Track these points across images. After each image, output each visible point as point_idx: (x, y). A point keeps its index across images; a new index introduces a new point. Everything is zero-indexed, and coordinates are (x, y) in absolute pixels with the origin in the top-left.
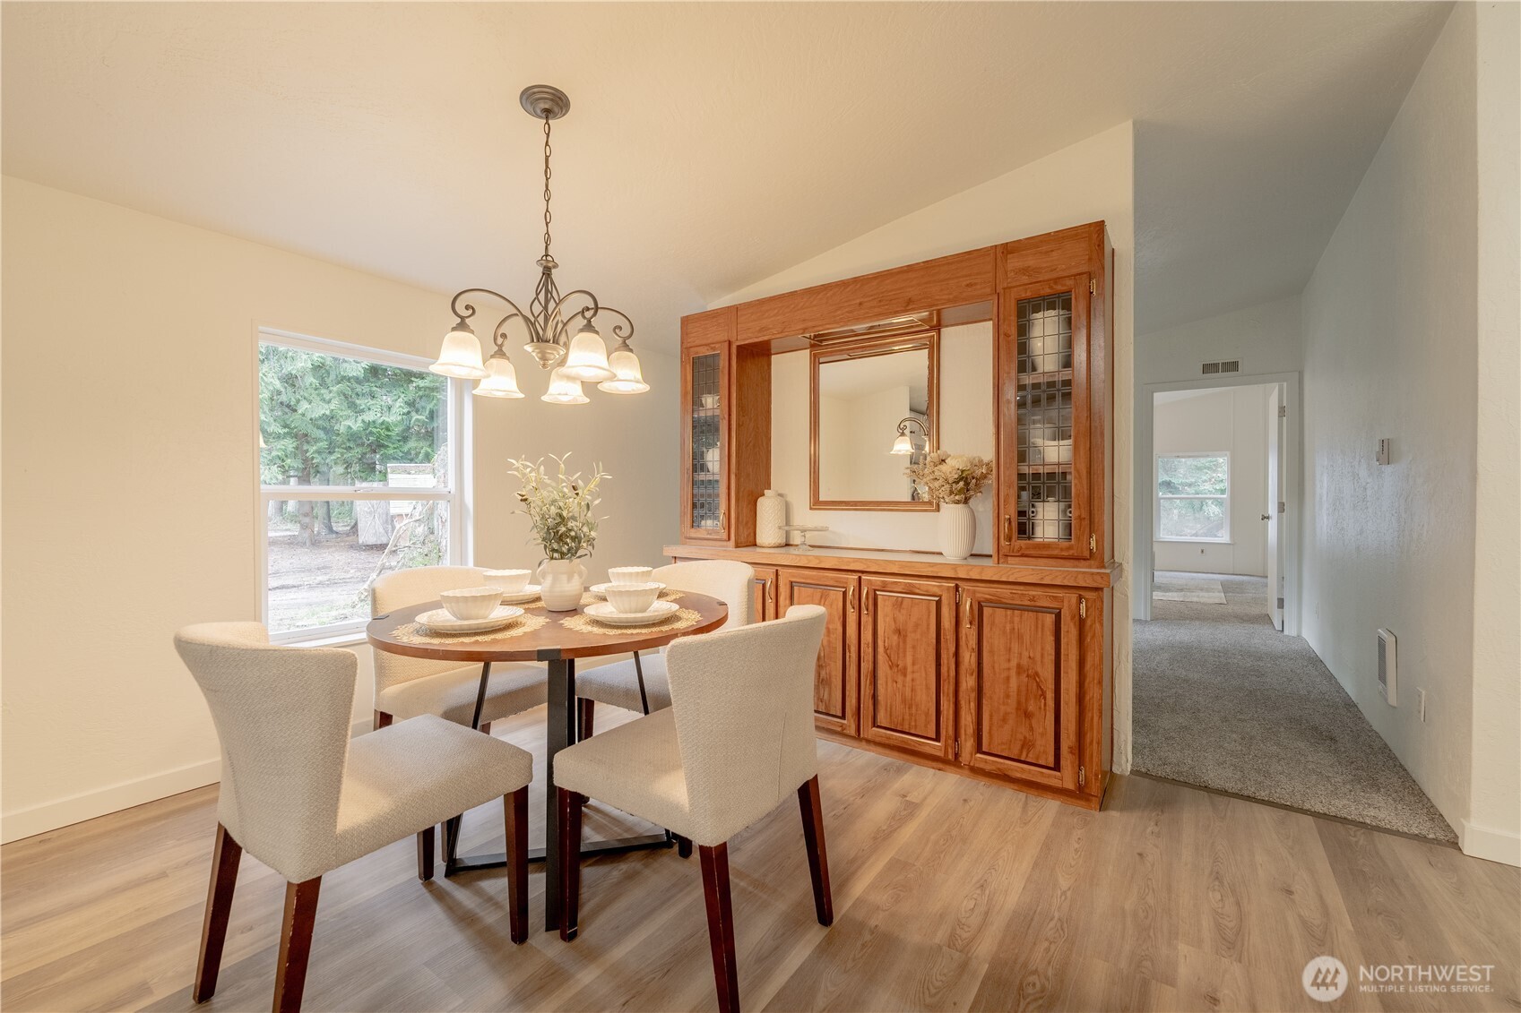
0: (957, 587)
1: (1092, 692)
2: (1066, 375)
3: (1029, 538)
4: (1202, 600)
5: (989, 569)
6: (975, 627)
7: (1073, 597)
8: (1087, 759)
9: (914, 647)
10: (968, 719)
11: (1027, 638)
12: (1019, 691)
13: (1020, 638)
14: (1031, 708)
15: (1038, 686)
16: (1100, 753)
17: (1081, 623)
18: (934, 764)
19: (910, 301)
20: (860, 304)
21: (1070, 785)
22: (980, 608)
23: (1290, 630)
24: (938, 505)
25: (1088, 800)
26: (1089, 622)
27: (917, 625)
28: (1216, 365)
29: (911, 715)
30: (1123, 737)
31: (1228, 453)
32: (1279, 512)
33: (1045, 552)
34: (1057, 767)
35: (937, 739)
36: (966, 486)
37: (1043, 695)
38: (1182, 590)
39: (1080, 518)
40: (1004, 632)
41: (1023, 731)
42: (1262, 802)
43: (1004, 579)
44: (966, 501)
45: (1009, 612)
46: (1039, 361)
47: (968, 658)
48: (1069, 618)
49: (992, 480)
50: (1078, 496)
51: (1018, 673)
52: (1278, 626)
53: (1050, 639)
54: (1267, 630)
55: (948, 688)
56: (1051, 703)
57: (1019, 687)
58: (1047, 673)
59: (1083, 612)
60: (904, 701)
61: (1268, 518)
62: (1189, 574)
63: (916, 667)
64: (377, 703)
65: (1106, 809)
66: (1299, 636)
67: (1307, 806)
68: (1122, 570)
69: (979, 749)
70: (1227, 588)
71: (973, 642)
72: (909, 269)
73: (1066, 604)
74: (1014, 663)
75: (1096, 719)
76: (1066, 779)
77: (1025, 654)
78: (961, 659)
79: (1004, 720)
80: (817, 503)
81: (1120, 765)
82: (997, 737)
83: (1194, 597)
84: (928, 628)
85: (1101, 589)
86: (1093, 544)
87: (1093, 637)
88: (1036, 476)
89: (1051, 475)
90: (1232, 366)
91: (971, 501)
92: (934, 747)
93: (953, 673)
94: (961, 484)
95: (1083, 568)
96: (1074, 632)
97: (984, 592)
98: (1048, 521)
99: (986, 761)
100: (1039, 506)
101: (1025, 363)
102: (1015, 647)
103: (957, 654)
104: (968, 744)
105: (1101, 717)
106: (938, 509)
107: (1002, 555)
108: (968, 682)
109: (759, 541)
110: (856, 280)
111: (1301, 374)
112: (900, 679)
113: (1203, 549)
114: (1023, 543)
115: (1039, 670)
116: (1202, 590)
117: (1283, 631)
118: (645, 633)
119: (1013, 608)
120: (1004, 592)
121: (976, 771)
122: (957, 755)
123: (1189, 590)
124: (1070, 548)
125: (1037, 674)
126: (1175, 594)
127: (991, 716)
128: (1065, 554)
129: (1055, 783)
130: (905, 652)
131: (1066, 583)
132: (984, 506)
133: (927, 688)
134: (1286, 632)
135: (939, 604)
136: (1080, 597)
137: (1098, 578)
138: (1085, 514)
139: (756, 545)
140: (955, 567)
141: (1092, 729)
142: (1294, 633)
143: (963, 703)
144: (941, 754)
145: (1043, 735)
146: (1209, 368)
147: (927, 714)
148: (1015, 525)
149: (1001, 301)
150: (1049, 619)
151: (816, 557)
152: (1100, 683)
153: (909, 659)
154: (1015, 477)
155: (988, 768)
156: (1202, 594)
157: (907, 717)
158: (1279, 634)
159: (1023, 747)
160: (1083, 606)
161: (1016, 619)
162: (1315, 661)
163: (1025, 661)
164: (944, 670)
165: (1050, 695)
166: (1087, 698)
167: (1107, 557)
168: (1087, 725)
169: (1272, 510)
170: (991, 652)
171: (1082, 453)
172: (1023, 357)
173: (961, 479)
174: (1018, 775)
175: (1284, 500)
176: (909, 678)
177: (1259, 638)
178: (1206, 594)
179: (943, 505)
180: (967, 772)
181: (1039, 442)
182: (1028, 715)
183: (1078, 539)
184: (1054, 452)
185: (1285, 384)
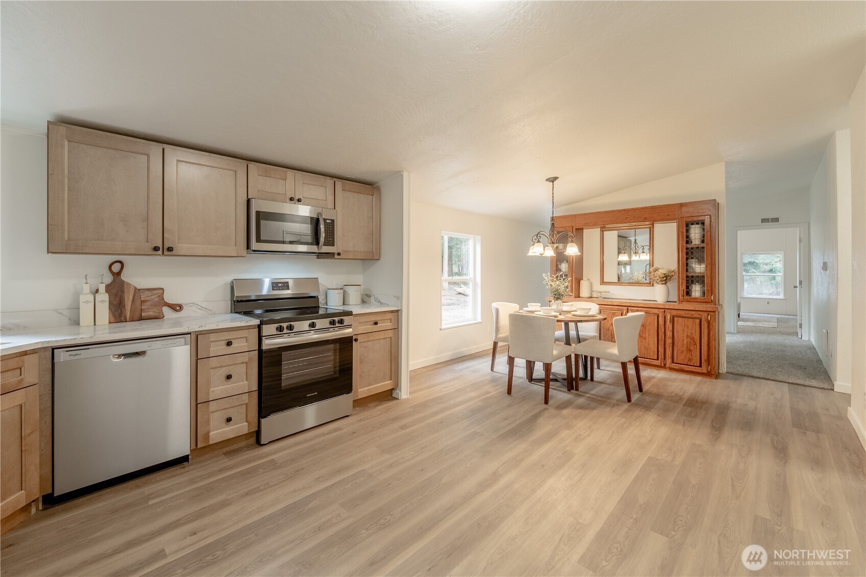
0: (665, 311)
1: (712, 343)
2: (702, 245)
3: (690, 296)
4: (764, 326)
5: (676, 306)
6: (671, 324)
7: (706, 314)
8: (711, 363)
9: (649, 331)
10: (669, 353)
11: (690, 327)
12: (687, 344)
13: (688, 327)
14: (692, 348)
15: (694, 342)
16: (715, 361)
17: (709, 322)
18: (656, 368)
19: (646, 218)
20: (626, 218)
21: (705, 371)
22: (673, 318)
23: (805, 338)
24: (653, 284)
25: (711, 376)
26: (711, 322)
27: (650, 323)
28: (768, 219)
29: (648, 352)
30: (723, 361)
31: (783, 252)
32: (800, 285)
33: (695, 300)
34: (700, 366)
35: (658, 359)
36: (666, 279)
37: (696, 344)
38: (755, 321)
39: (708, 290)
40: (682, 325)
41: (689, 355)
42: (771, 380)
43: (682, 308)
44: (665, 284)
45: (684, 319)
46: (693, 241)
47: (669, 334)
48: (704, 320)
49: (676, 276)
50: (707, 283)
51: (687, 338)
52: (800, 337)
53: (698, 327)
54: (795, 338)
55: (661, 343)
56: (698, 347)
57: (687, 342)
58: (697, 337)
59: (709, 318)
60: (645, 348)
61: (797, 287)
62: (760, 314)
63: (650, 337)
64: (495, 340)
65: (717, 379)
66: (809, 340)
67: (787, 381)
68: (722, 307)
69: (673, 362)
70: (779, 320)
71: (671, 328)
72: (645, 208)
73: (703, 316)
74: (685, 335)
75: (714, 351)
76: (704, 369)
77: (689, 332)
78: (666, 334)
79: (682, 352)
80: (603, 282)
81: (722, 370)
82: (680, 358)
83: (760, 325)
84: (654, 324)
85: (715, 312)
86: (712, 298)
87: (712, 326)
88: (692, 277)
89: (698, 277)
90: (776, 220)
91: (667, 284)
92: (656, 362)
93: (663, 338)
94: (665, 278)
95: (709, 305)
96: (706, 325)
97: (674, 313)
98: (696, 291)
99: (676, 366)
100: (693, 286)
101: (688, 241)
102: (686, 330)
103: (665, 332)
104: (669, 361)
105: (715, 350)
106: (653, 286)
107: (680, 301)
108: (669, 341)
109: (581, 296)
110: (624, 210)
111: (809, 224)
112: (644, 341)
113: (768, 301)
114: (688, 297)
115: (694, 336)
116: (765, 321)
118: (579, 319)
119: (685, 317)
120: (682, 313)
121: (671, 369)
122: (665, 365)
123: (759, 321)
124: (704, 299)
125: (693, 338)
126: (750, 323)
127: (677, 352)
128: (703, 301)
129: (701, 371)
130: (645, 332)
131: (703, 310)
132: (673, 285)
133: (654, 343)
134: (803, 339)
135: (658, 316)
136: (708, 314)
137: (714, 308)
138: (709, 289)
139: (579, 297)
140: (664, 305)
141: (712, 354)
142: (807, 339)
143: (667, 348)
144: (659, 364)
145: (695, 356)
146: (764, 221)
147: (654, 352)
148: (685, 292)
149: (680, 221)
150: (698, 321)
151: (611, 302)
152: (715, 340)
153: (647, 335)
154: (685, 277)
155: (676, 368)
156: (764, 323)
157: (646, 353)
158: (800, 339)
159: (689, 360)
160: (709, 317)
161: (686, 321)
162: (812, 348)
163: (689, 334)
164: (660, 338)
165: (698, 345)
166: (711, 345)
167: (717, 302)
168: (711, 353)
169: (798, 283)
170: (677, 331)
171: (708, 269)
172: (688, 239)
173: (666, 276)
174: (687, 369)
175: (802, 280)
176: (647, 340)
177: (789, 340)
178: (767, 323)
179: (655, 284)
180: (668, 370)
181: (694, 266)
182: (690, 351)
183: (707, 296)
184: (698, 268)
185: (801, 228)
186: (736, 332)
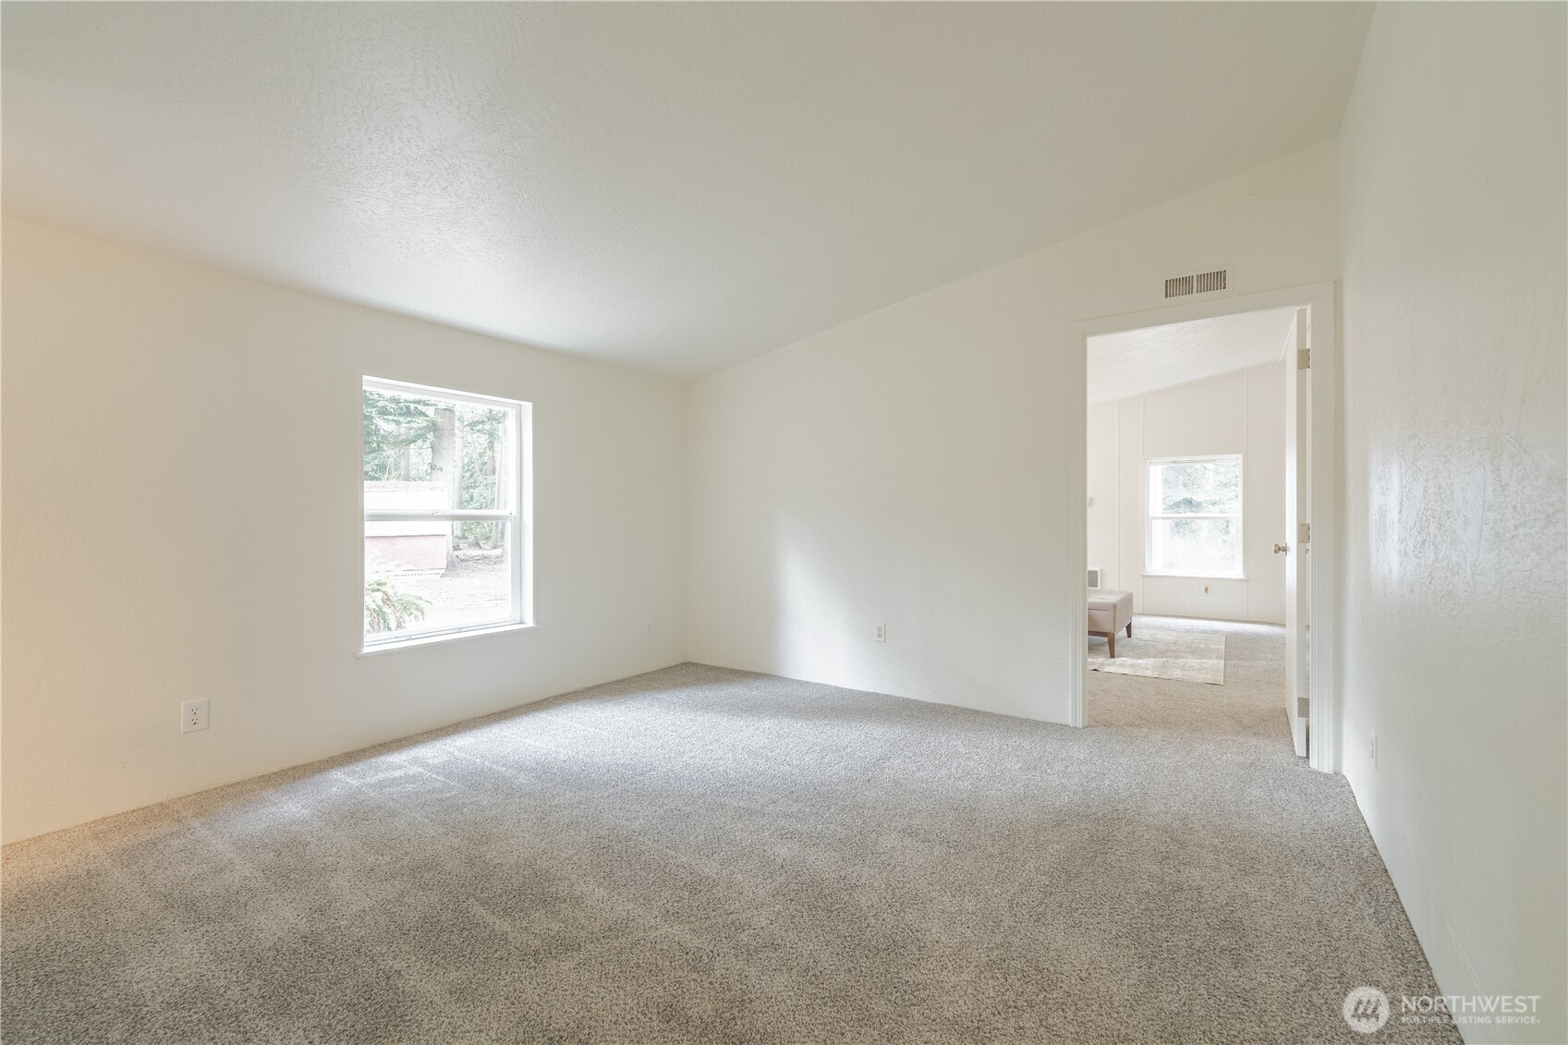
4: (1187, 675)
28: (1186, 281)
32: (1298, 542)
38: (1163, 654)
61: (1285, 550)
62: (1187, 622)
66: (1339, 775)
70: (1229, 651)
90: (1216, 280)
111: (1338, 285)
113: (1207, 587)
116: (1194, 654)
117: (1308, 757)
123: (1175, 655)
126: (1151, 662)
134: (1313, 764)
142: (1327, 768)
146: (1176, 287)
156: (1191, 662)
169: (1291, 538)
175: (1309, 521)
178: (1196, 664)
185: (1309, 308)
186: (1080, 725)
